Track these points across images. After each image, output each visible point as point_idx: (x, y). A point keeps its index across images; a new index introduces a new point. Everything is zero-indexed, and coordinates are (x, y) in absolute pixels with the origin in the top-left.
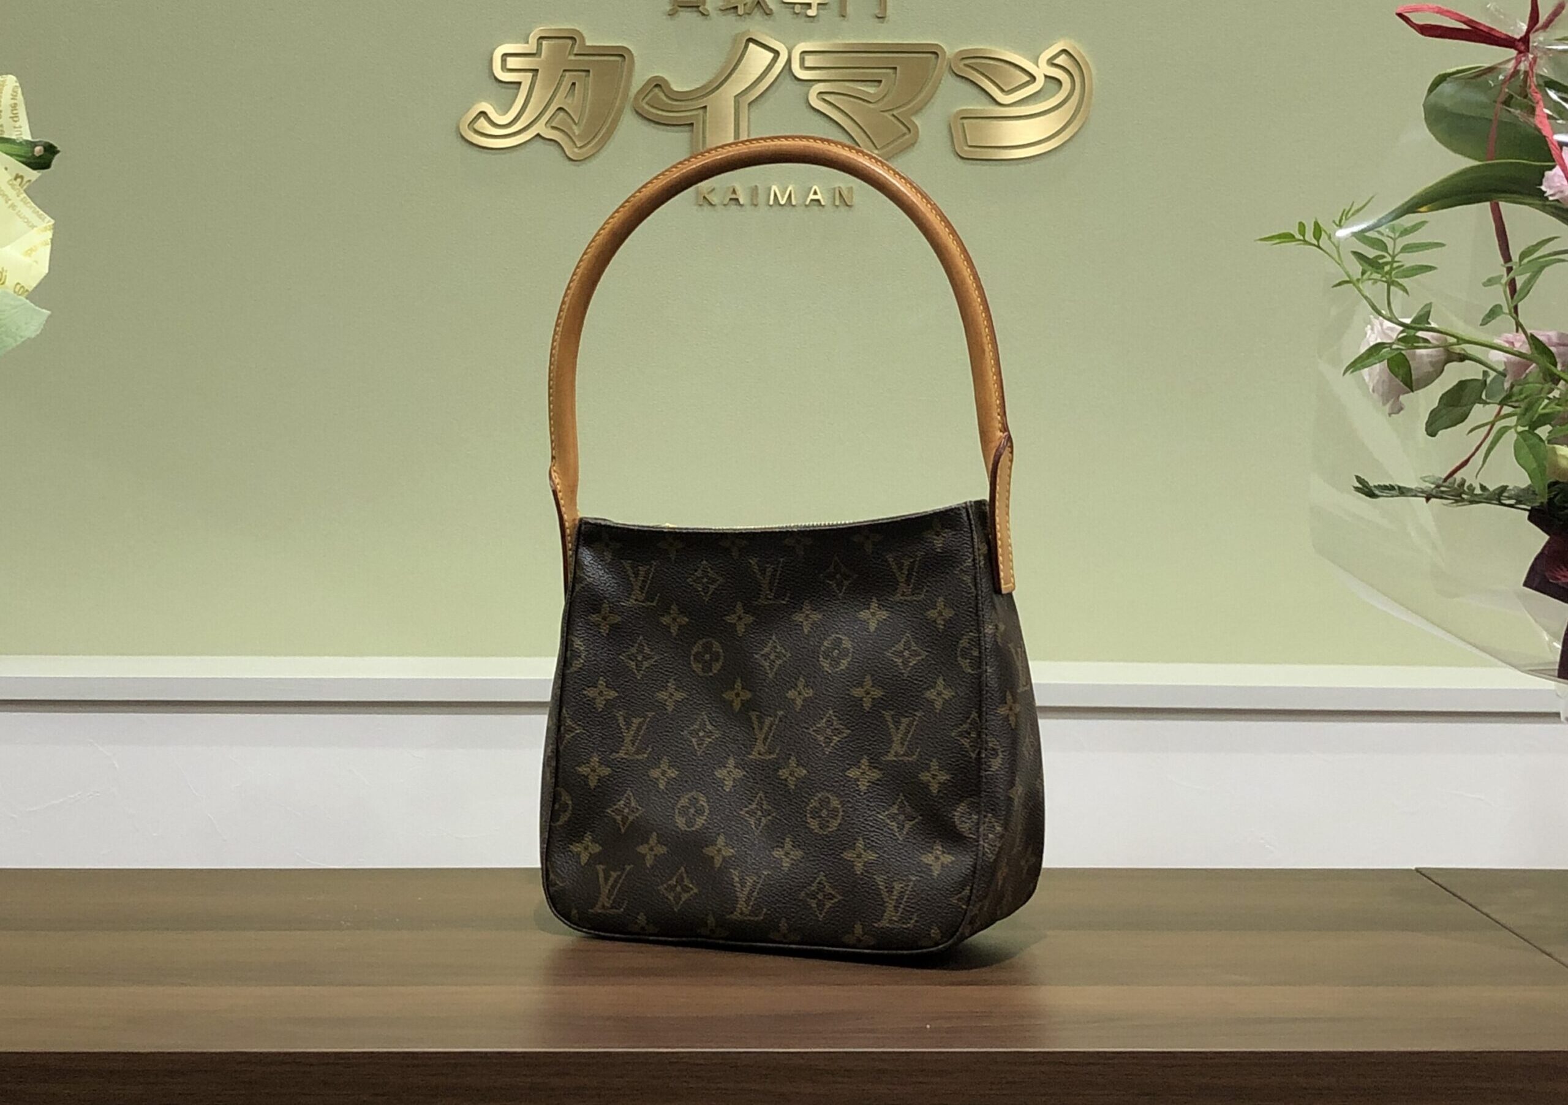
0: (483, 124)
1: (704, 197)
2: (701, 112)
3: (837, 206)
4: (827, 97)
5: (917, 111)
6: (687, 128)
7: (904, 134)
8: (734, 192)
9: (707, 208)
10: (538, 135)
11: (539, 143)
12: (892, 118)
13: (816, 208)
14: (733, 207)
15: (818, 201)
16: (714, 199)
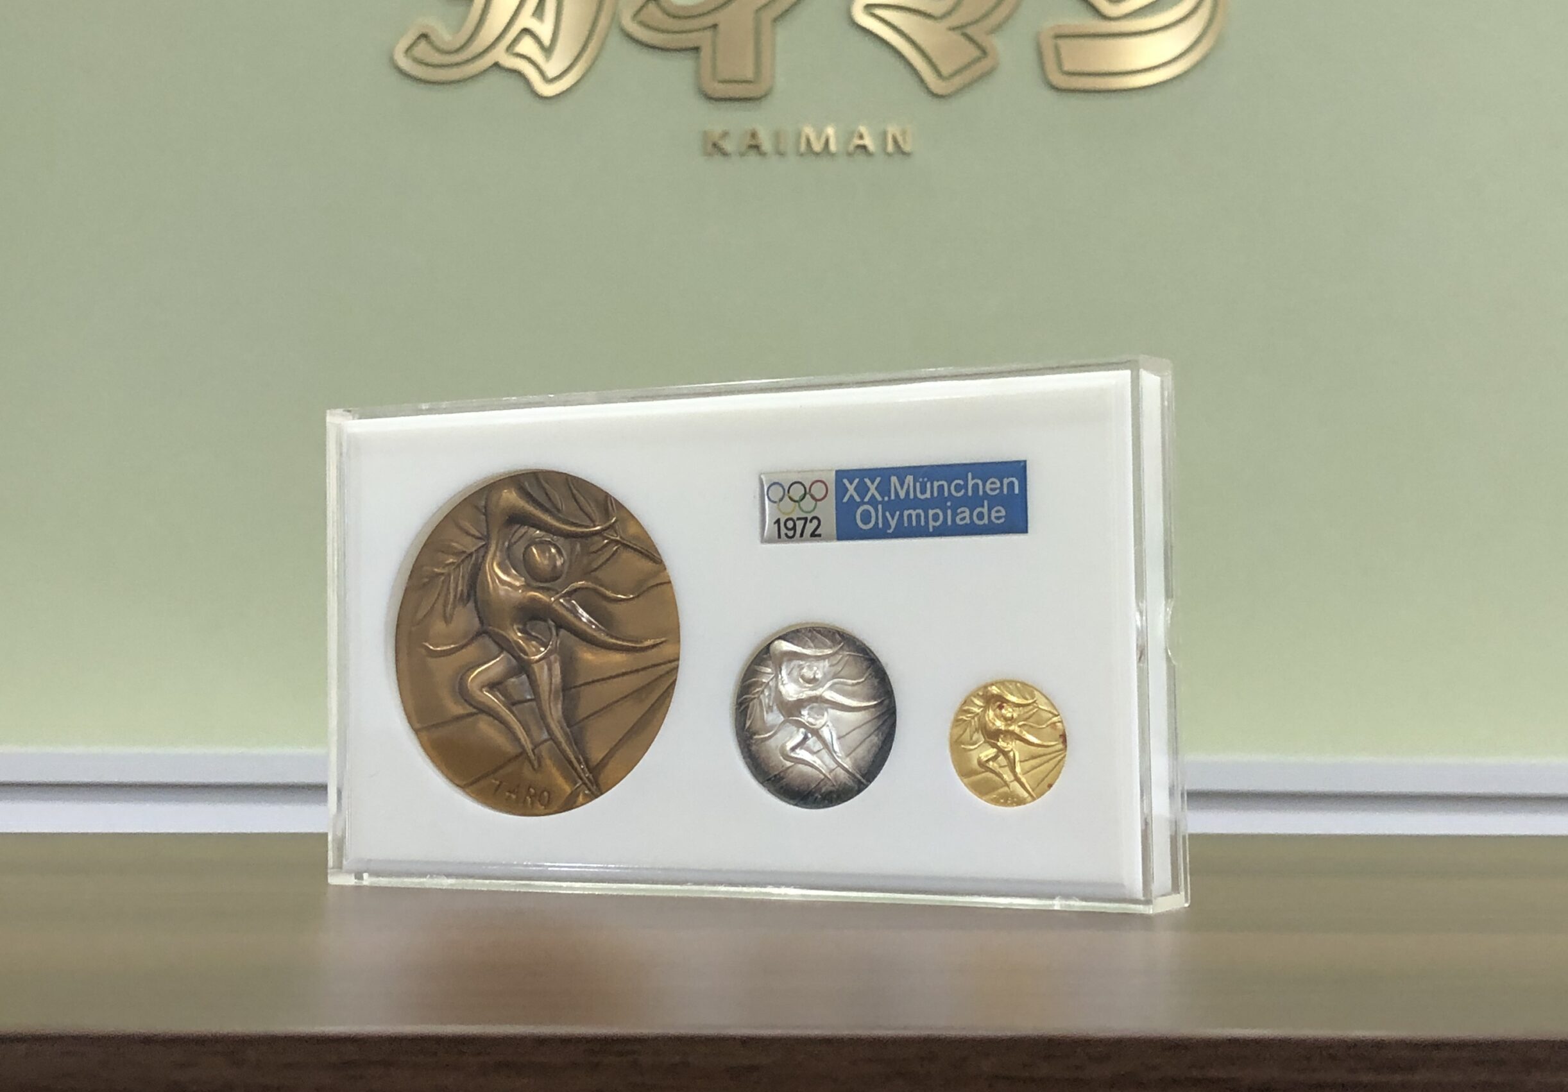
0: (422, 49)
1: (715, 145)
2: (708, 34)
3: (889, 155)
4: (879, 12)
5: (997, 29)
6: (691, 54)
7: (978, 60)
8: (754, 135)
9: (718, 158)
10: (496, 65)
11: (495, 78)
12: (962, 40)
13: (861, 157)
14: (753, 157)
15: (864, 147)
16: (728, 145)
